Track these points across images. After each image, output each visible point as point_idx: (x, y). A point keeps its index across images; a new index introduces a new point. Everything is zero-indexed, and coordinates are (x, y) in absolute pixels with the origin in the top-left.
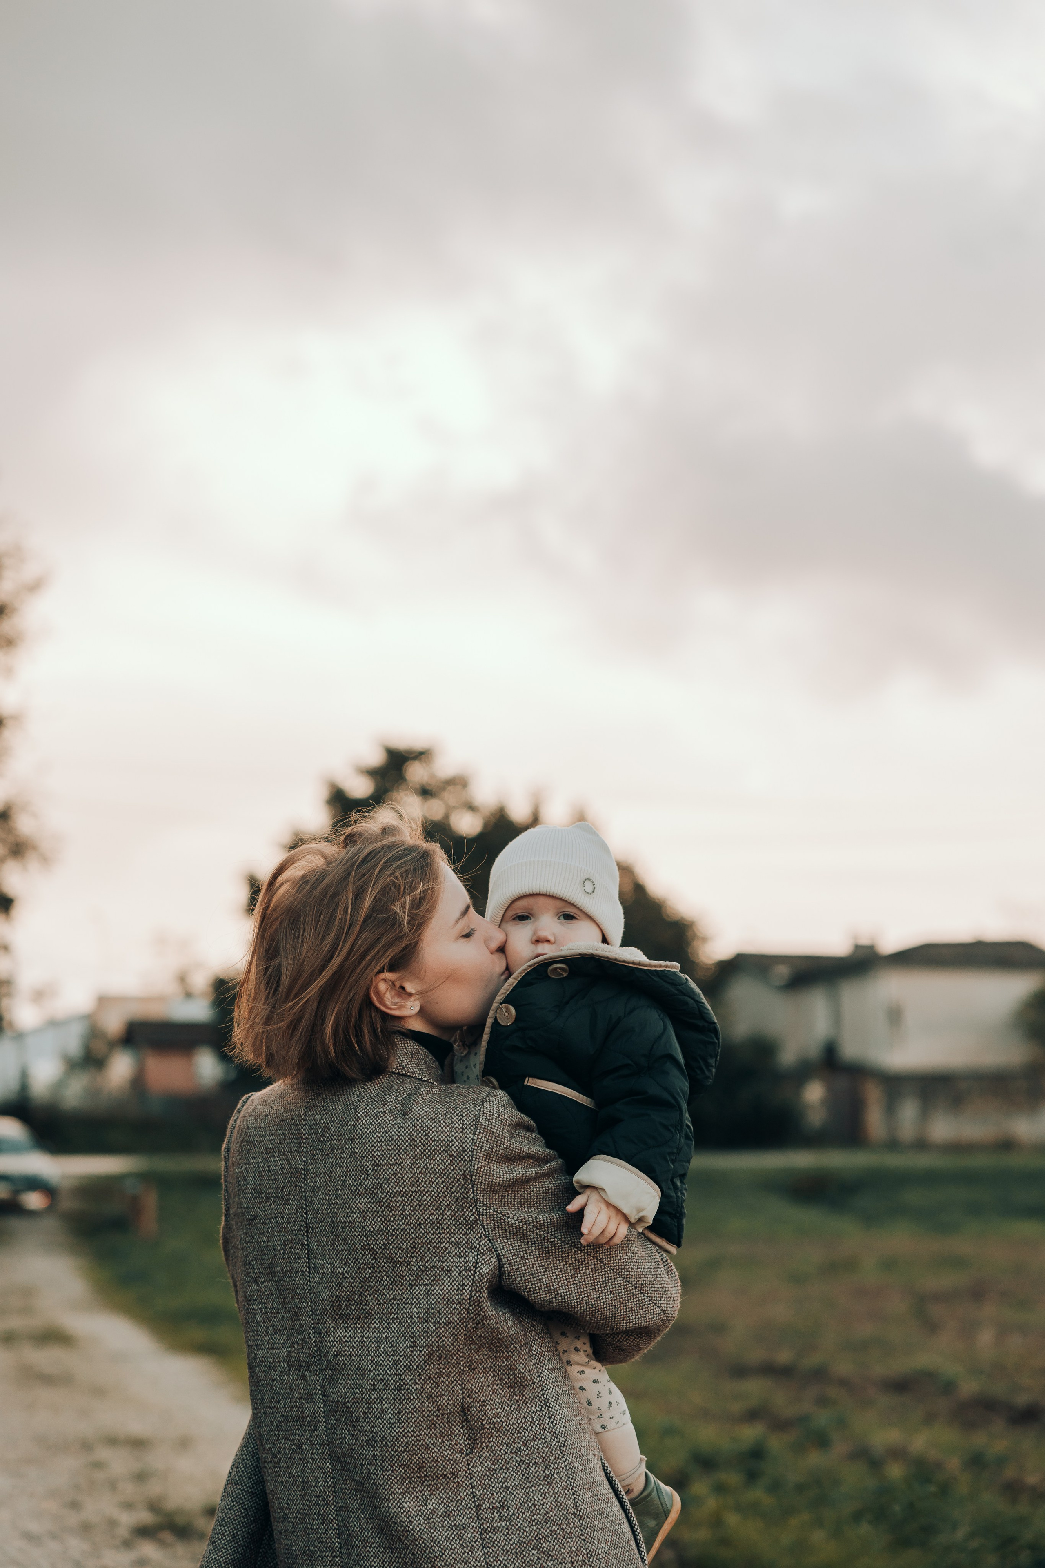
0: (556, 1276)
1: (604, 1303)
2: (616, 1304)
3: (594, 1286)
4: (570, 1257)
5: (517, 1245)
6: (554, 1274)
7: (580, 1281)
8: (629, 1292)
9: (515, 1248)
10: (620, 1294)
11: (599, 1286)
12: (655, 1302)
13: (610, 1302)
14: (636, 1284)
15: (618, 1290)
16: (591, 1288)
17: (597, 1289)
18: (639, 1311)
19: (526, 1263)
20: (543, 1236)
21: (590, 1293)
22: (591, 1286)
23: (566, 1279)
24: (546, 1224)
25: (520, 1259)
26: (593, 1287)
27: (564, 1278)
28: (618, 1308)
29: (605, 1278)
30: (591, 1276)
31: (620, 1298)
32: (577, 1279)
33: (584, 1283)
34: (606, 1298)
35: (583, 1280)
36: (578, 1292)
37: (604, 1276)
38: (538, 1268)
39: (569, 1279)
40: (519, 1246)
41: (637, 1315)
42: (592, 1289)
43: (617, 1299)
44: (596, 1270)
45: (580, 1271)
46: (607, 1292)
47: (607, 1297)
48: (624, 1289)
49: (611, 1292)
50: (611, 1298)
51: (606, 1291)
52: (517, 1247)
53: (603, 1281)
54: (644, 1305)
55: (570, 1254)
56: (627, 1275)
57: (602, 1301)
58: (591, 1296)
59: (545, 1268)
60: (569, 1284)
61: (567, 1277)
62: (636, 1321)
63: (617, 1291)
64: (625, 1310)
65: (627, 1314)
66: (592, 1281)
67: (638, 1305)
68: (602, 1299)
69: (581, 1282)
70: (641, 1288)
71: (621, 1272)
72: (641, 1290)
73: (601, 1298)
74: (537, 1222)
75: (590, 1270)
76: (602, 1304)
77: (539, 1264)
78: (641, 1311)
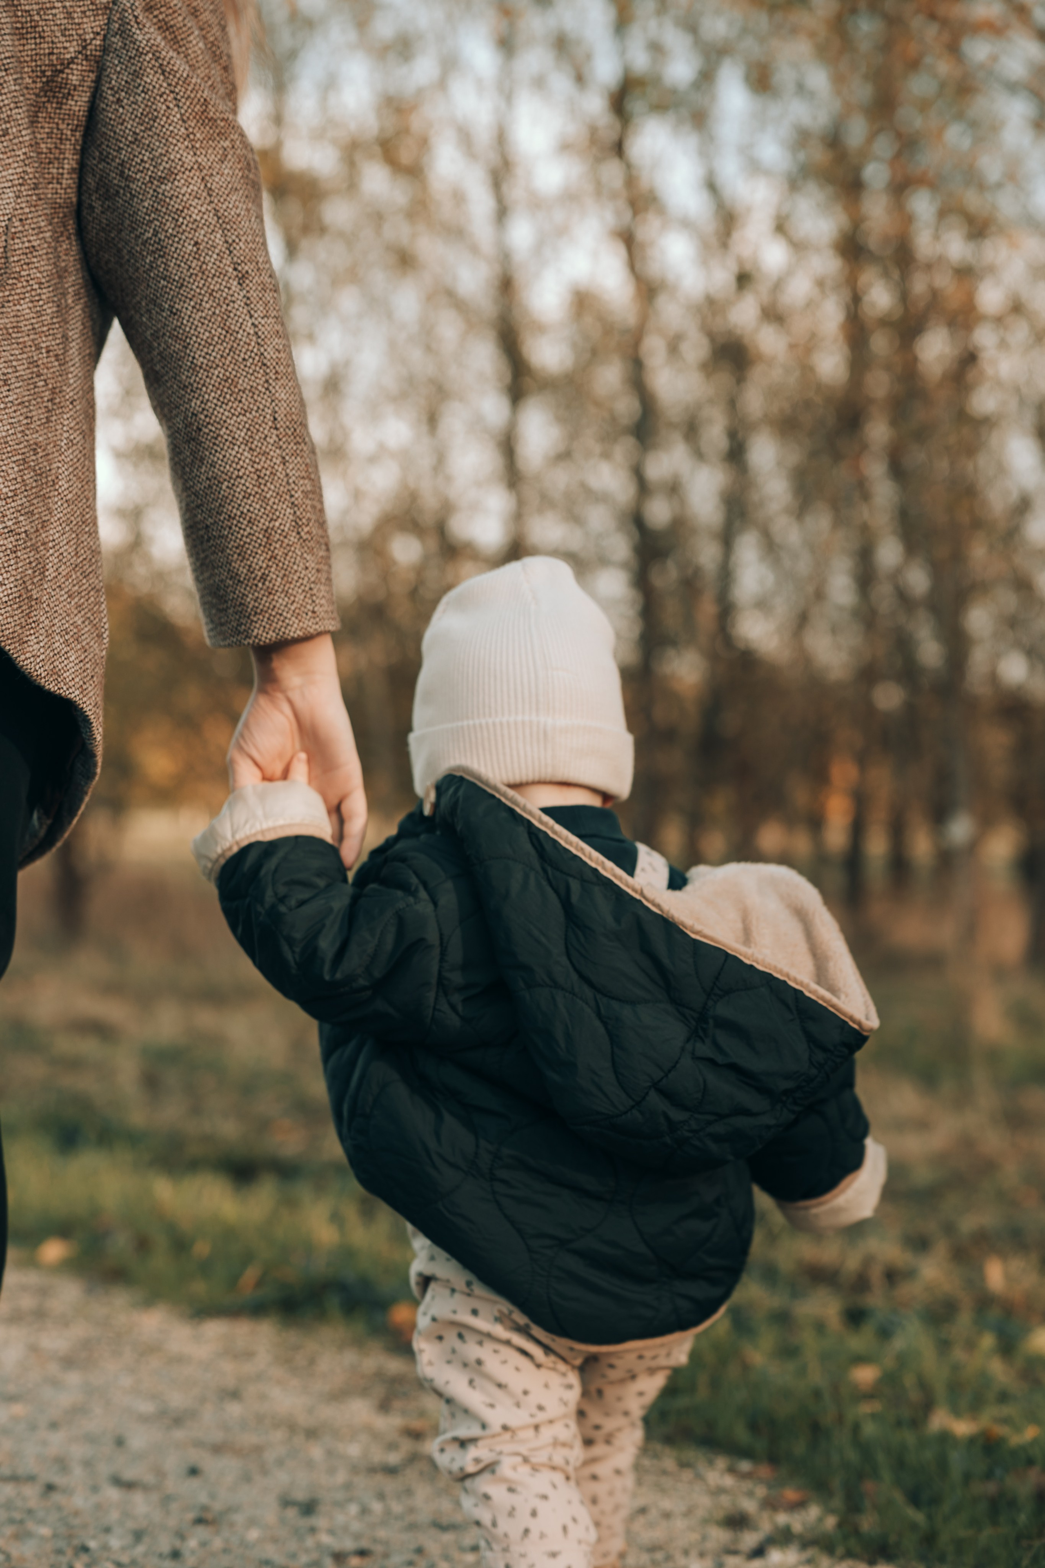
0: (142, 161)
1: (176, 249)
2: (193, 265)
3: (179, 216)
4: (176, 148)
5: (125, 78)
6: (141, 156)
7: (166, 193)
8: (222, 266)
9: (119, 80)
10: (208, 258)
11: (185, 222)
12: (252, 312)
13: (186, 256)
14: (239, 264)
15: (209, 249)
16: (172, 215)
17: (179, 223)
18: (221, 303)
19: (117, 111)
20: (162, 90)
21: (167, 220)
22: (175, 213)
23: (150, 177)
24: (178, 75)
25: (115, 100)
26: (176, 217)
27: (150, 173)
28: (192, 274)
29: (202, 218)
30: (185, 199)
31: (204, 263)
32: (163, 187)
33: (168, 200)
34: (183, 246)
35: (169, 195)
36: (153, 206)
37: (201, 214)
38: (127, 131)
39: (154, 178)
40: (126, 82)
41: (215, 308)
42: (173, 218)
43: (198, 260)
44: (196, 197)
45: (175, 179)
46: (192, 239)
47: (186, 244)
48: (218, 255)
49: (196, 243)
50: (191, 251)
51: (190, 236)
52: (123, 83)
53: (196, 220)
54: (234, 302)
55: (179, 144)
56: (234, 241)
57: (175, 245)
58: (165, 225)
59: (136, 139)
60: (149, 185)
61: (154, 175)
62: (207, 315)
63: (206, 251)
64: (201, 285)
65: (200, 294)
66: (181, 208)
67: (224, 295)
68: (178, 243)
69: (166, 197)
70: (243, 276)
71: (228, 230)
72: (242, 278)
73: (177, 239)
74: (169, 63)
75: (189, 191)
76: (173, 249)
77: (132, 126)
78: (225, 306)
